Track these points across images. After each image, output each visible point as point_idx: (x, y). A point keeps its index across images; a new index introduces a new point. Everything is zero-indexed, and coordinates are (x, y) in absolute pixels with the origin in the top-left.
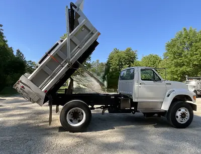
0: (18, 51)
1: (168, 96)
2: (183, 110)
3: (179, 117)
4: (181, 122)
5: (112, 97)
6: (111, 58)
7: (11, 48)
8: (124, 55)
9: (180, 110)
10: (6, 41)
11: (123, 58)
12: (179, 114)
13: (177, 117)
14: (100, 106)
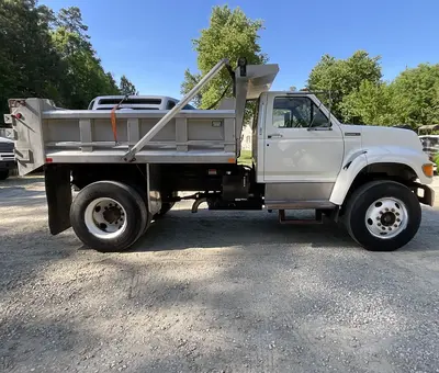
0: (124, 81)
1: (347, 166)
2: (388, 204)
3: (375, 222)
4: (382, 234)
5: (210, 173)
6: (315, 80)
7: (109, 74)
8: (345, 71)
9: (379, 205)
10: (99, 61)
11: (344, 78)
12: (374, 213)
13: (370, 222)
14: (193, 193)
